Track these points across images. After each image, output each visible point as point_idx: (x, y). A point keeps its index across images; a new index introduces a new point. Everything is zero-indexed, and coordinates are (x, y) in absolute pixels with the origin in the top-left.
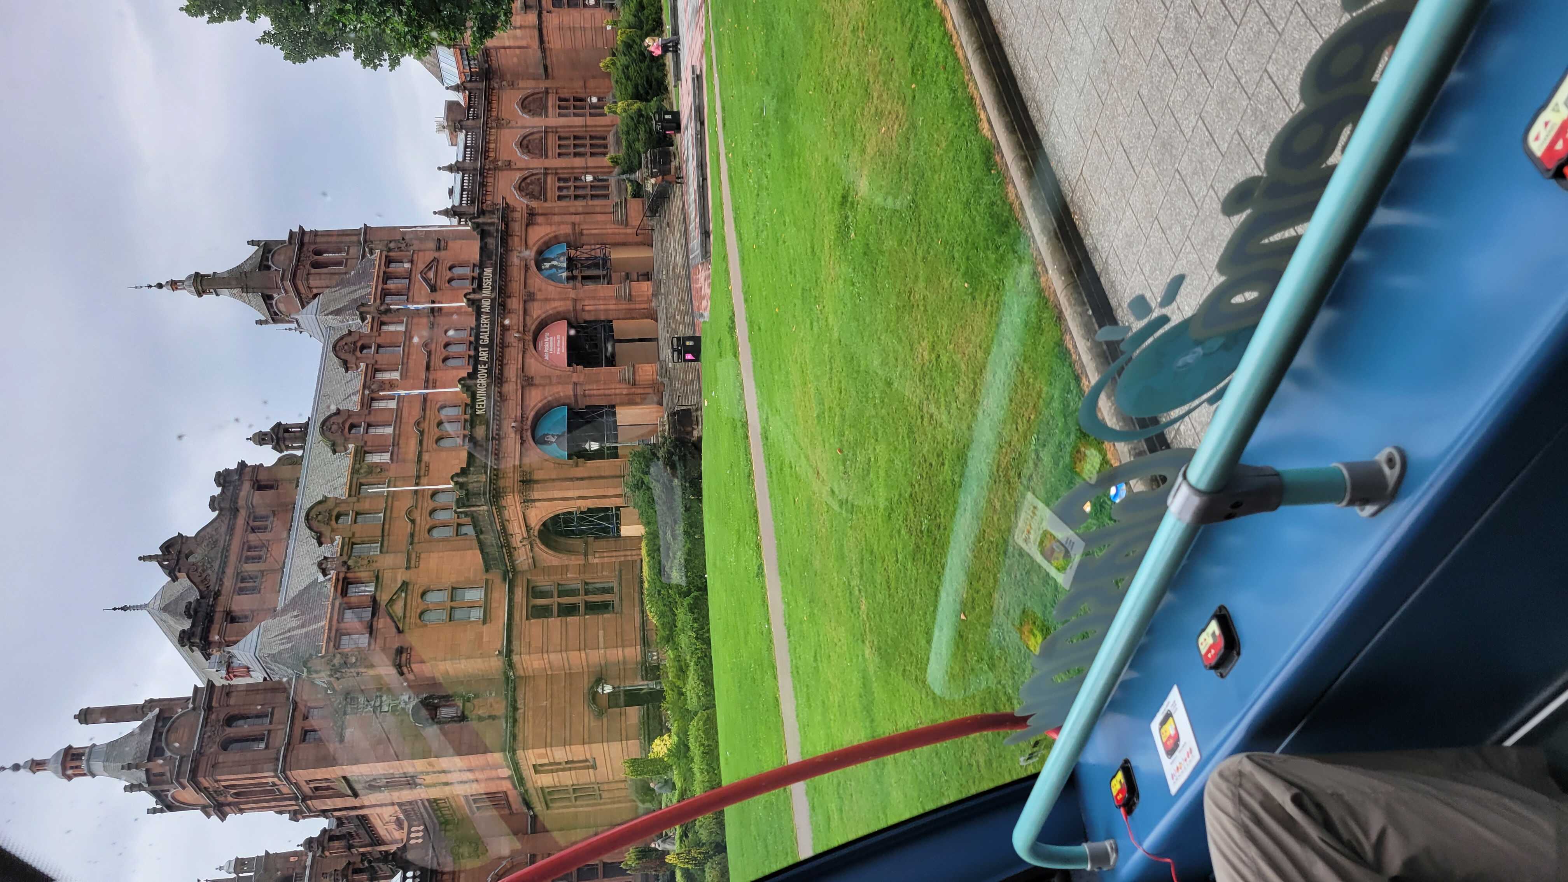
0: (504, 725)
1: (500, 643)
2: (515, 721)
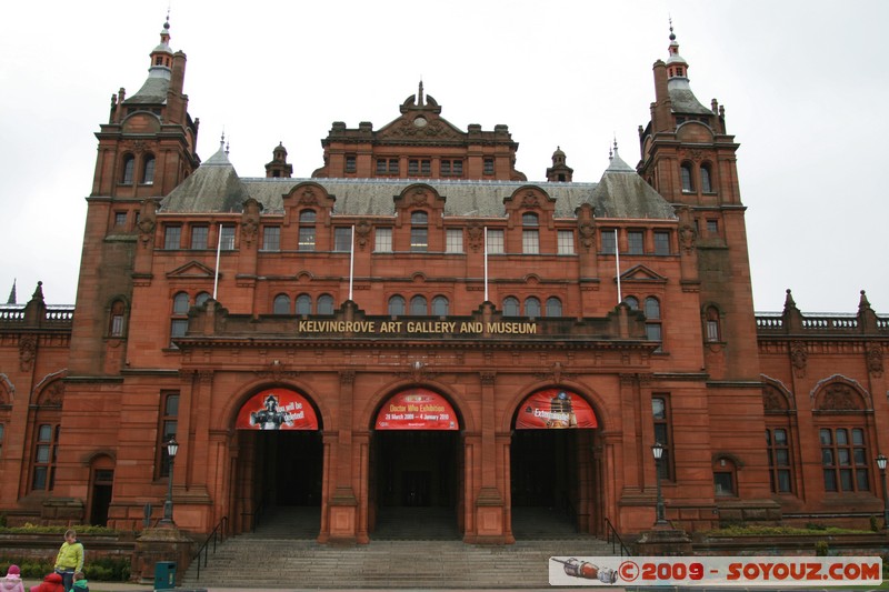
1: (140, 365)
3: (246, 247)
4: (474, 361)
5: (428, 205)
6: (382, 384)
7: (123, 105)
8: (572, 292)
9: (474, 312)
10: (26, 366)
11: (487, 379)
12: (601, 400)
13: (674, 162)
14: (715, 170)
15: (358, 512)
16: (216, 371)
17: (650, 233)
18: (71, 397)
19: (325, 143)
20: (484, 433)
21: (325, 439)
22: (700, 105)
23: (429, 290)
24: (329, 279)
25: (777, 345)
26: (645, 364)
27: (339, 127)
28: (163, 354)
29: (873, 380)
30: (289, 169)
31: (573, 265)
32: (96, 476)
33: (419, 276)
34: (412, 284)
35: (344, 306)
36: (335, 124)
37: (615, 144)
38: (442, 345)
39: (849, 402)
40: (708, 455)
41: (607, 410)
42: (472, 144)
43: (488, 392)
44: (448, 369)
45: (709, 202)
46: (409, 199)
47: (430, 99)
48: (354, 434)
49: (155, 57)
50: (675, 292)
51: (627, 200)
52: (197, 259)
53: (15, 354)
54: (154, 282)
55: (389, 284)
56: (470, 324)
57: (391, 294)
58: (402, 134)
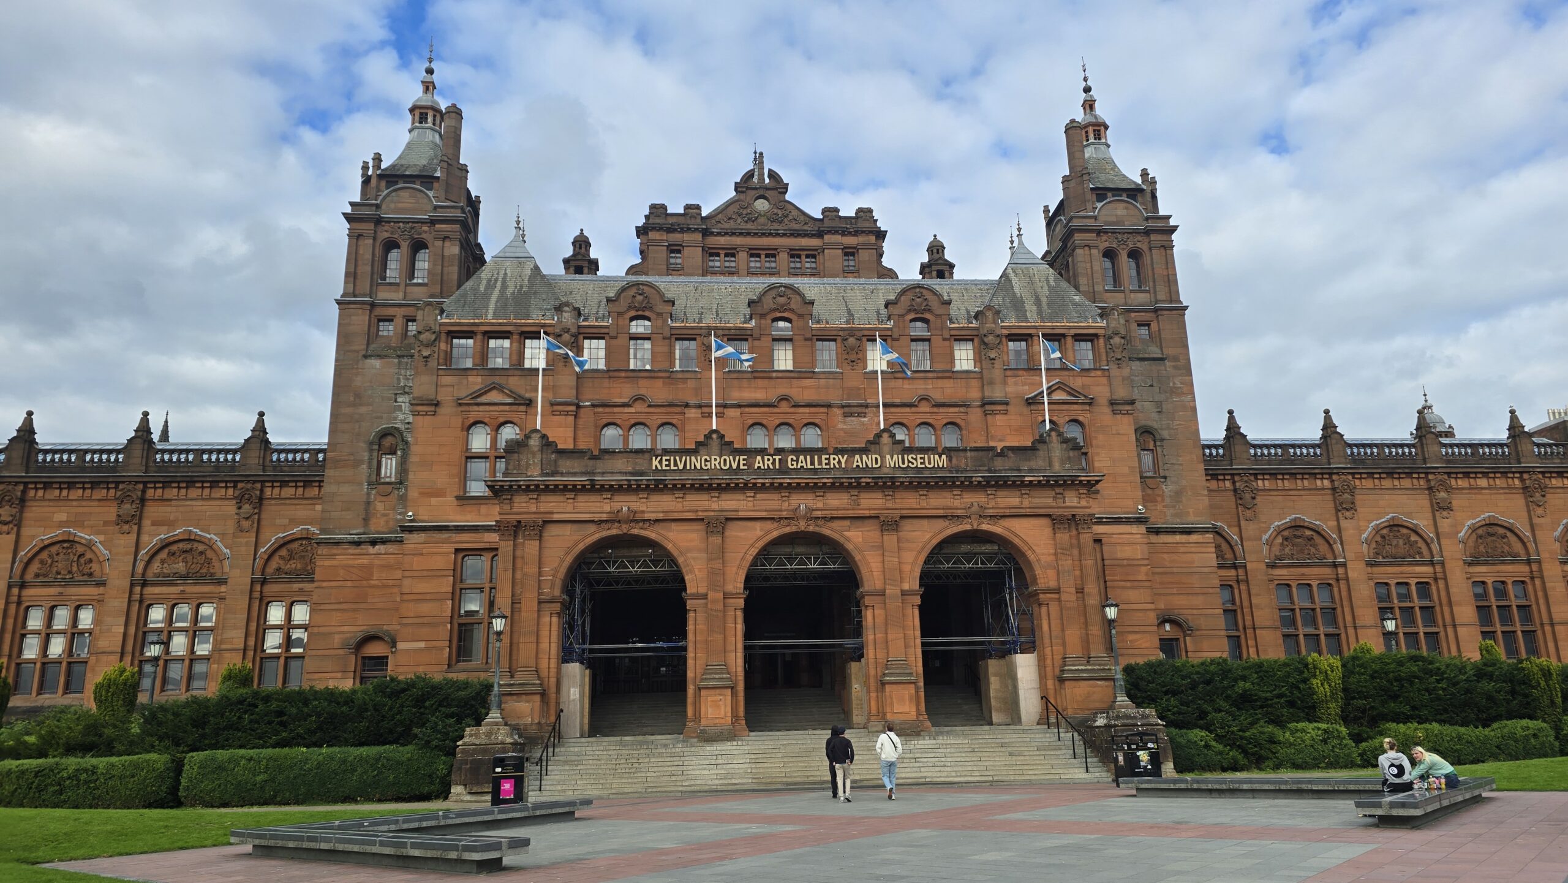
0: (355, 532)
1: (426, 518)
2: (358, 544)
3: (561, 364)
4: (871, 502)
5: (792, 311)
6: (759, 533)
7: (381, 177)
8: (975, 415)
9: (869, 442)
10: (246, 524)
11: (890, 524)
12: (1030, 548)
13: (1094, 251)
14: (1146, 259)
15: (734, 694)
16: (545, 522)
17: (1069, 340)
18: (327, 563)
19: (641, 232)
20: (887, 592)
21: (690, 604)
22: (1125, 177)
23: (798, 417)
24: (671, 405)
25: (1218, 480)
26: (1083, 503)
27: (657, 210)
28: (456, 502)
29: (1344, 523)
30: (594, 265)
31: (975, 383)
32: (364, 664)
33: (784, 398)
34: (776, 410)
35: (708, 437)
36: (653, 207)
37: (1019, 230)
38: (833, 484)
39: (1313, 550)
40: (1152, 618)
41: (1038, 561)
42: (829, 232)
43: (890, 539)
44: (840, 513)
45: (1141, 299)
46: (768, 303)
47: (773, 175)
48: (726, 596)
49: (417, 112)
50: (1103, 413)
51: (1038, 302)
52: (497, 379)
53: (231, 509)
54: (441, 410)
55: (747, 410)
56: (864, 457)
57: (750, 422)
58: (739, 220)
